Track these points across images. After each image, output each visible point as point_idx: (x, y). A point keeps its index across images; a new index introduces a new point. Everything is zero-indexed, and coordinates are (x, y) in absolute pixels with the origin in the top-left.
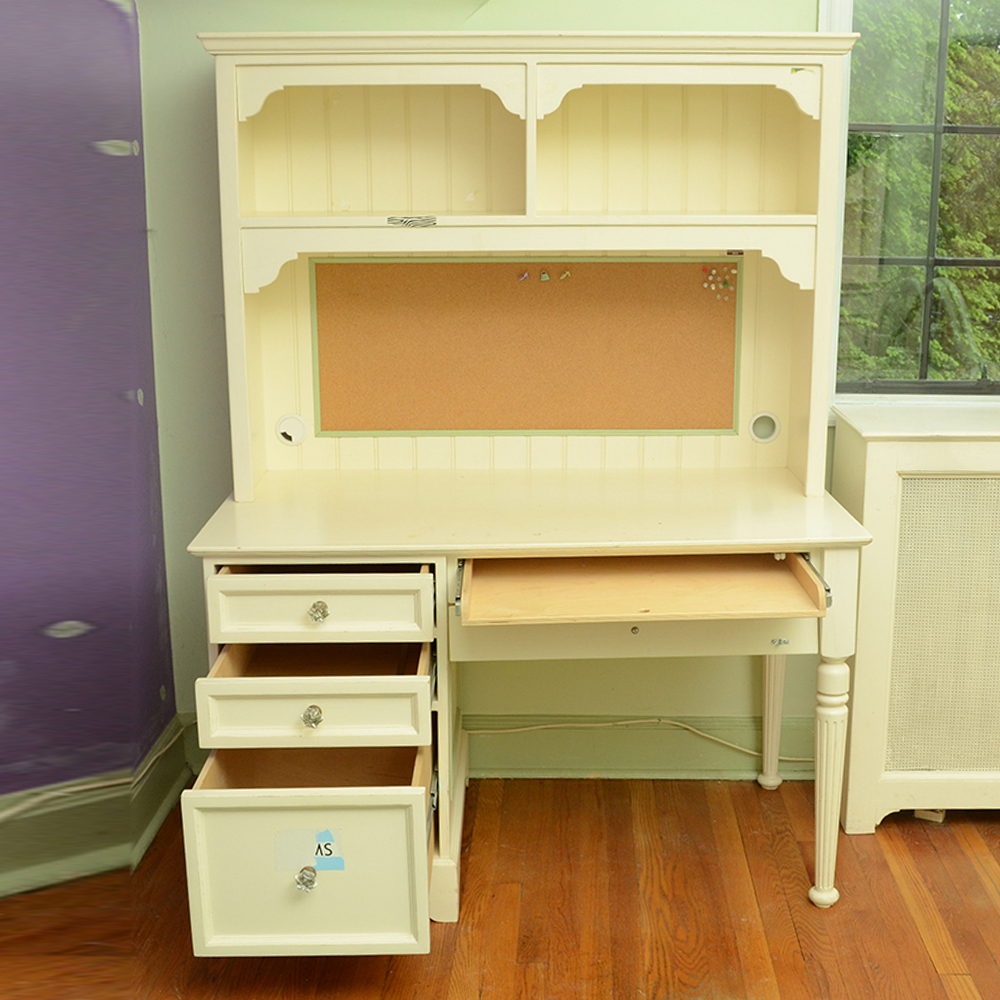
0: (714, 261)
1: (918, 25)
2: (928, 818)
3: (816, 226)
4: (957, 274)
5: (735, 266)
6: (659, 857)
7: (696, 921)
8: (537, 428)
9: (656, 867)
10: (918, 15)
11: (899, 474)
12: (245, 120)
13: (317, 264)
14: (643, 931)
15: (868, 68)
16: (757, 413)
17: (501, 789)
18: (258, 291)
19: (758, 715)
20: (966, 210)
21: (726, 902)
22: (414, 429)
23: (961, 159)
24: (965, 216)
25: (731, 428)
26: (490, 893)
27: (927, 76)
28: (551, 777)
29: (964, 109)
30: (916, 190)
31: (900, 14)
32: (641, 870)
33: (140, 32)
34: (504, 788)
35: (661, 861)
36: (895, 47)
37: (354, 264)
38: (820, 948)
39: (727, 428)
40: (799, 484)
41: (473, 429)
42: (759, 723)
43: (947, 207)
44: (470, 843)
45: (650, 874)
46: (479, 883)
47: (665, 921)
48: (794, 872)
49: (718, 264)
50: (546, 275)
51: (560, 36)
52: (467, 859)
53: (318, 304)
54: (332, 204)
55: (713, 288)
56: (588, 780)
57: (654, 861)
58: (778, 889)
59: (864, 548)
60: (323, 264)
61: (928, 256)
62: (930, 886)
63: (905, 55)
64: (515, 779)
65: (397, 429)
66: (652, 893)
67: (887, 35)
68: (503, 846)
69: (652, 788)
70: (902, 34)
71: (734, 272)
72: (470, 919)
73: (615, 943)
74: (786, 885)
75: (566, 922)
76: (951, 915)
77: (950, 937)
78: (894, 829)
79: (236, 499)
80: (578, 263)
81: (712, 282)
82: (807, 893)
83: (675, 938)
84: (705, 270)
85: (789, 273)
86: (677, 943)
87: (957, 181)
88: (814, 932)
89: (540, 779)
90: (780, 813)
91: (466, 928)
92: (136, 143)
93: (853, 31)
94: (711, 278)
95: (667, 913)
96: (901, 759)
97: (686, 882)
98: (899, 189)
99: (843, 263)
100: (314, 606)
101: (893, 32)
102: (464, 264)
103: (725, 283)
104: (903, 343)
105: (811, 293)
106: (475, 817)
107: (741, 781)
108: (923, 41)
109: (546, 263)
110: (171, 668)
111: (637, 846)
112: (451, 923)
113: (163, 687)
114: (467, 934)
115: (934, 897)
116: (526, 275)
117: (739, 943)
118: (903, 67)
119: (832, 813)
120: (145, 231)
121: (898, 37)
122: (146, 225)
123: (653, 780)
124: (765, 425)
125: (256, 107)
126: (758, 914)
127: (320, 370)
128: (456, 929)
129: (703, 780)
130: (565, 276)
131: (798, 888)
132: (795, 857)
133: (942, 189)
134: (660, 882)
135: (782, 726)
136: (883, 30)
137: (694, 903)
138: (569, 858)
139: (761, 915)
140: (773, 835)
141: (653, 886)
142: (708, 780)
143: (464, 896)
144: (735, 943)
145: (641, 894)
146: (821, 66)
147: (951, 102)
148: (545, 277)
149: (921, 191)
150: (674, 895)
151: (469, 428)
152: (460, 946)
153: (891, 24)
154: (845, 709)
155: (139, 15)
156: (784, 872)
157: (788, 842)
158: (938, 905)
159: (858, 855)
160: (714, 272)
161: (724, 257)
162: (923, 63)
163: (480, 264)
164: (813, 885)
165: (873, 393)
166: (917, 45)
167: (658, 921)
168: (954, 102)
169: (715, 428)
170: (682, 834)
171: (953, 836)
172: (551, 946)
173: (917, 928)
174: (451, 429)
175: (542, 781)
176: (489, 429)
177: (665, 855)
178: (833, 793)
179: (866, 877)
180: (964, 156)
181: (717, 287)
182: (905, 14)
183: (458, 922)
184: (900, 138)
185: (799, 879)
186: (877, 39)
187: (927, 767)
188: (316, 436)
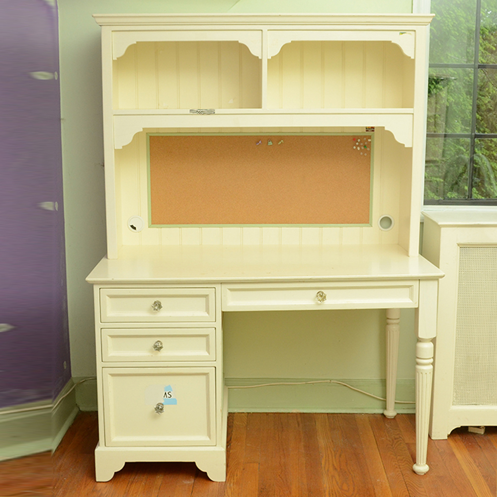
0: (359, 134)
1: (463, 17)
2: (476, 432)
3: (413, 114)
4: (486, 153)
5: (370, 137)
6: (332, 450)
7: (353, 481)
8: (265, 223)
9: (330, 456)
10: (463, 12)
11: (458, 245)
12: (116, 59)
13: (150, 137)
14: (325, 486)
15: (437, 40)
16: (382, 215)
17: (246, 417)
18: (121, 148)
19: (384, 378)
20: (491, 120)
21: (369, 472)
22: (201, 223)
23: (487, 89)
24: (490, 123)
25: (368, 223)
26: (242, 468)
27: (469, 45)
28: (272, 412)
29: (488, 62)
30: (463, 108)
31: (453, 11)
32: (322, 456)
33: (59, 16)
34: (247, 417)
35: (333, 452)
36: (451, 29)
37: (170, 136)
38: (419, 493)
39: (366, 223)
40: (405, 251)
41: (232, 223)
42: (384, 382)
43: (480, 118)
44: (230, 444)
45: (327, 458)
46: (236, 462)
47: (336, 481)
48: (404, 458)
49: (361, 136)
50: (271, 142)
51: (280, 16)
52: (229, 451)
53: (151, 157)
54: (159, 105)
55: (359, 149)
56: (292, 413)
57: (329, 452)
58: (396, 466)
59: (440, 279)
60: (153, 137)
61: (472, 132)
62: (478, 465)
63: (456, 33)
64: (253, 413)
65: (191, 223)
66: (329, 468)
67: (447, 22)
68: (248, 445)
69: (327, 417)
70: (455, 22)
71: (369, 140)
72: (232, 480)
73: (310, 491)
74: (400, 464)
75: (283, 481)
76: (489, 478)
77: (489, 489)
78: (458, 438)
79: (109, 257)
80: (287, 136)
81: (358, 146)
82: (412, 467)
83: (342, 489)
84: (354, 139)
85: (399, 139)
86: (343, 491)
87: (486, 104)
88: (417, 486)
89: (266, 413)
90: (396, 430)
91: (230, 484)
92: (56, 73)
93: (431, 13)
94: (357, 144)
95: (337, 477)
96: (461, 399)
97: (346, 463)
98: (454, 108)
99: (427, 136)
100: (155, 303)
101: (450, 20)
102: (227, 136)
103: (365, 146)
104: (458, 191)
105: (411, 149)
106: (232, 431)
107: (375, 414)
108: (465, 26)
109: (271, 136)
110: (69, 352)
111: (320, 445)
112: (222, 482)
113: (65, 362)
114: (230, 488)
115: (480, 470)
116: (260, 142)
117: (376, 491)
118: (455, 39)
119: (425, 423)
120: (60, 119)
121: (452, 24)
122: (60, 117)
123: (327, 414)
124: (387, 221)
125: (122, 52)
126: (386, 478)
127: (151, 192)
128: (225, 485)
129: (354, 414)
130: (280, 143)
131: (407, 465)
132: (405, 450)
133: (478, 108)
134: (333, 462)
135: (397, 384)
136: (444, 19)
137: (352, 473)
138: (283, 451)
139: (388, 478)
140: (393, 440)
141: (329, 464)
142: (357, 414)
143: (229, 469)
144: (374, 492)
145: (323, 468)
146: (415, 31)
147: (481, 58)
148: (270, 143)
149: (467, 109)
150: (341, 469)
151: (230, 223)
152: (227, 493)
153: (448, 16)
154: (431, 367)
155: (59, 7)
156: (398, 457)
157: (401, 443)
158: (482, 473)
159: (438, 450)
160: (359, 140)
161: (364, 132)
162: (466, 37)
163: (236, 136)
164: (415, 463)
165: (443, 205)
166: (462, 28)
167: (332, 481)
168: (483, 58)
169: (360, 223)
170: (344, 440)
171: (489, 441)
172: (276, 493)
173: (471, 485)
174: (220, 224)
175: (267, 414)
176: (240, 223)
177: (335, 449)
178: (425, 411)
179: (443, 460)
180: (489, 87)
181: (361, 148)
182: (456, 11)
183: (226, 482)
184: (455, 79)
185: (407, 461)
186: (441, 24)
187: (475, 403)
188: (149, 227)
